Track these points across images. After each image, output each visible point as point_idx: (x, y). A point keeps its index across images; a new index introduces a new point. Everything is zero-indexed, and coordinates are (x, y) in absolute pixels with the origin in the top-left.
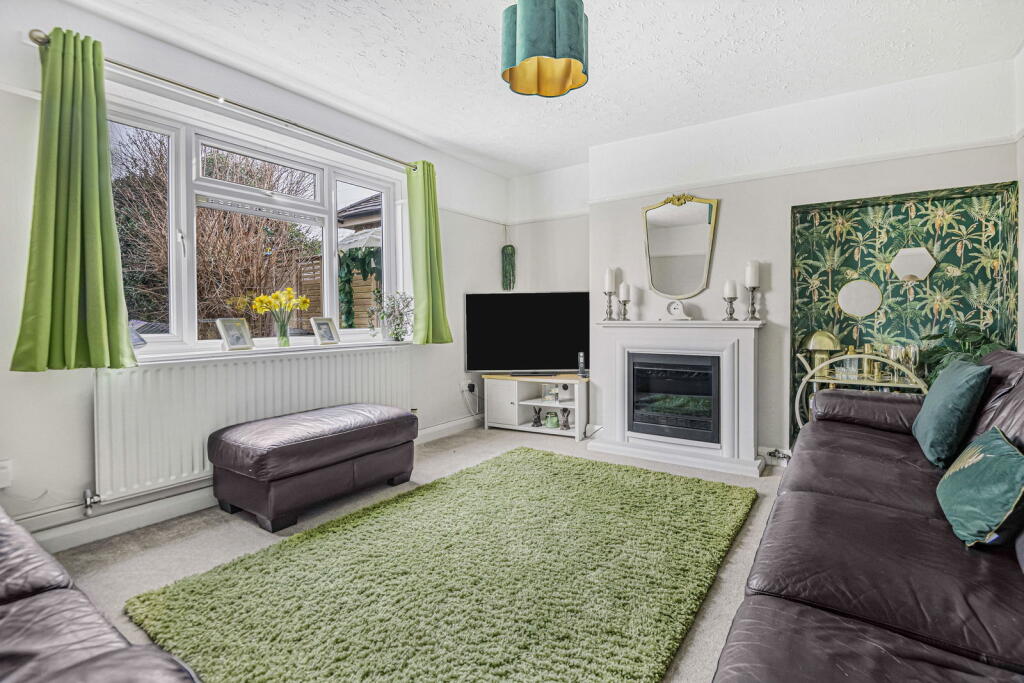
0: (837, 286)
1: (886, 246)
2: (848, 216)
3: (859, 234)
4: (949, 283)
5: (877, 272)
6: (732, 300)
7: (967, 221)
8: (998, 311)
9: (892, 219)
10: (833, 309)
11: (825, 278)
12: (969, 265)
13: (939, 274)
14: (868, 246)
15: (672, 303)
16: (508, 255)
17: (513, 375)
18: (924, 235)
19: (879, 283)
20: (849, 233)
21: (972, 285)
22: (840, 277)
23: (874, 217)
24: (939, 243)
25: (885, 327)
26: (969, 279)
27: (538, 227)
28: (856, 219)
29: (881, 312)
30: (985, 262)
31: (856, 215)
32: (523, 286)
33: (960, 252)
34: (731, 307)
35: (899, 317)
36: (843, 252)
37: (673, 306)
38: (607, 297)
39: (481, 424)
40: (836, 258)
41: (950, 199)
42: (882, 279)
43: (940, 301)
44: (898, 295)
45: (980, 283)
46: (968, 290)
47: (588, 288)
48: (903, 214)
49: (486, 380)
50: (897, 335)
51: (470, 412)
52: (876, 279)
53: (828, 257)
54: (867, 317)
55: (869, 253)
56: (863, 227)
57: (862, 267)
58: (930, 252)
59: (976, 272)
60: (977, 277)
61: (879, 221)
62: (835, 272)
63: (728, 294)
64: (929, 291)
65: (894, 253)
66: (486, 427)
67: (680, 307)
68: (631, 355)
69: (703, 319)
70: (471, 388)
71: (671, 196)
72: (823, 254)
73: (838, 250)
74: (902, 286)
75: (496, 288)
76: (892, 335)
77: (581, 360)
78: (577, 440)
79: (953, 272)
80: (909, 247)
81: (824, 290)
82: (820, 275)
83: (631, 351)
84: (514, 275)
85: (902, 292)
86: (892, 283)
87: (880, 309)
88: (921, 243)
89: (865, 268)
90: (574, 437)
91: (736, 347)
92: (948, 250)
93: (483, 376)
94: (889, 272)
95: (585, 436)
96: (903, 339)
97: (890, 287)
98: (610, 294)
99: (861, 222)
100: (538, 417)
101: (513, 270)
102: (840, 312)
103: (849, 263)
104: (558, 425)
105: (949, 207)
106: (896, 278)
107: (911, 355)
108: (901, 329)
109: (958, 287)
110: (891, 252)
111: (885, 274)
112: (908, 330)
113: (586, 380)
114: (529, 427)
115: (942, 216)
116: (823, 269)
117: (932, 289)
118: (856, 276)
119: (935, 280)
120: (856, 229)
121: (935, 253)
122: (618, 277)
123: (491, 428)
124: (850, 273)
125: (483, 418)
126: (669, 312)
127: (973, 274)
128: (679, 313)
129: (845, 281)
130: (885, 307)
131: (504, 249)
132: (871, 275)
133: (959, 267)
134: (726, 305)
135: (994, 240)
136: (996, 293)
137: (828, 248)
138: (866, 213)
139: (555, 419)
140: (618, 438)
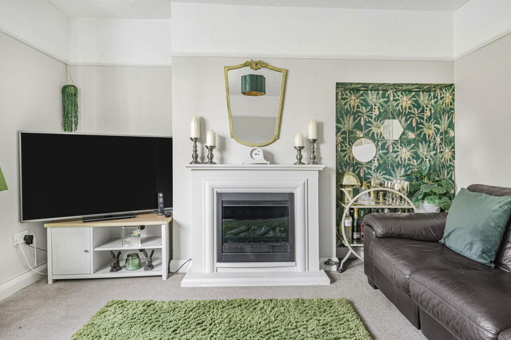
0: (351, 141)
1: (378, 117)
2: (358, 95)
3: (364, 108)
4: (409, 142)
5: (373, 133)
6: (301, 149)
7: (417, 105)
8: (431, 160)
9: (381, 100)
10: (349, 157)
11: (344, 136)
12: (418, 132)
13: (404, 137)
14: (369, 117)
15: (253, 150)
16: (69, 95)
17: (85, 220)
18: (397, 112)
19: (374, 141)
20: (358, 107)
21: (420, 144)
22: (353, 135)
23: (372, 98)
24: (404, 117)
25: (378, 169)
26: (419, 140)
27: (107, 71)
28: (362, 98)
29: (376, 159)
30: (426, 131)
31: (362, 95)
32: (87, 127)
33: (414, 124)
34: (300, 154)
35: (385, 162)
36: (355, 119)
37: (254, 152)
38: (193, 143)
39: (43, 277)
40: (351, 123)
41: (410, 91)
42: (376, 138)
43: (405, 153)
44: (384, 149)
45: (424, 143)
46: (418, 146)
47: (172, 134)
48: (386, 98)
49: (49, 230)
50: (383, 174)
51: (27, 267)
52: (373, 138)
53: (346, 122)
54: (368, 163)
55: (369, 120)
56: (365, 104)
57: (365, 129)
58: (401, 123)
59: (422, 137)
60: (422, 139)
61: (374, 101)
62: (351, 132)
63: (298, 143)
64: (400, 147)
65: (382, 122)
66: (50, 281)
67: (261, 153)
68: (219, 195)
69: (274, 163)
70: (29, 240)
71: (250, 60)
72: (343, 119)
73: (352, 117)
74: (386, 143)
75: (55, 127)
76: (381, 174)
77: (161, 200)
78: (164, 277)
79: (411, 136)
80: (390, 119)
81: (344, 144)
82: (342, 134)
83: (220, 191)
84: (76, 117)
85: (386, 147)
86: (381, 141)
87: (375, 157)
88: (396, 117)
89: (367, 131)
90: (161, 276)
91: (306, 185)
92: (409, 122)
93: (45, 225)
94: (380, 134)
95: (170, 273)
96: (387, 177)
97: (380, 144)
98: (196, 140)
99: (365, 100)
100: (114, 261)
101: (76, 112)
102: (354, 158)
103: (358, 126)
104: (140, 266)
105: (409, 96)
106: (383, 138)
107: (405, 187)
108: (386, 170)
109: (413, 145)
110: (380, 121)
111: (377, 135)
112: (390, 171)
113: (170, 219)
114: (106, 273)
115: (406, 101)
116: (343, 130)
117: (401, 145)
118: (362, 135)
119: (403, 141)
120: (362, 105)
121: (402, 124)
122: (202, 125)
123: (55, 281)
124: (359, 134)
125: (46, 270)
126: (252, 157)
127: (420, 137)
128: (260, 158)
129: (356, 138)
130: (377, 156)
131: (64, 89)
132: (370, 135)
133: (414, 133)
134: (296, 152)
135: (430, 118)
136: (431, 149)
137: (347, 116)
138: (367, 94)
139: (136, 261)
140: (208, 270)
